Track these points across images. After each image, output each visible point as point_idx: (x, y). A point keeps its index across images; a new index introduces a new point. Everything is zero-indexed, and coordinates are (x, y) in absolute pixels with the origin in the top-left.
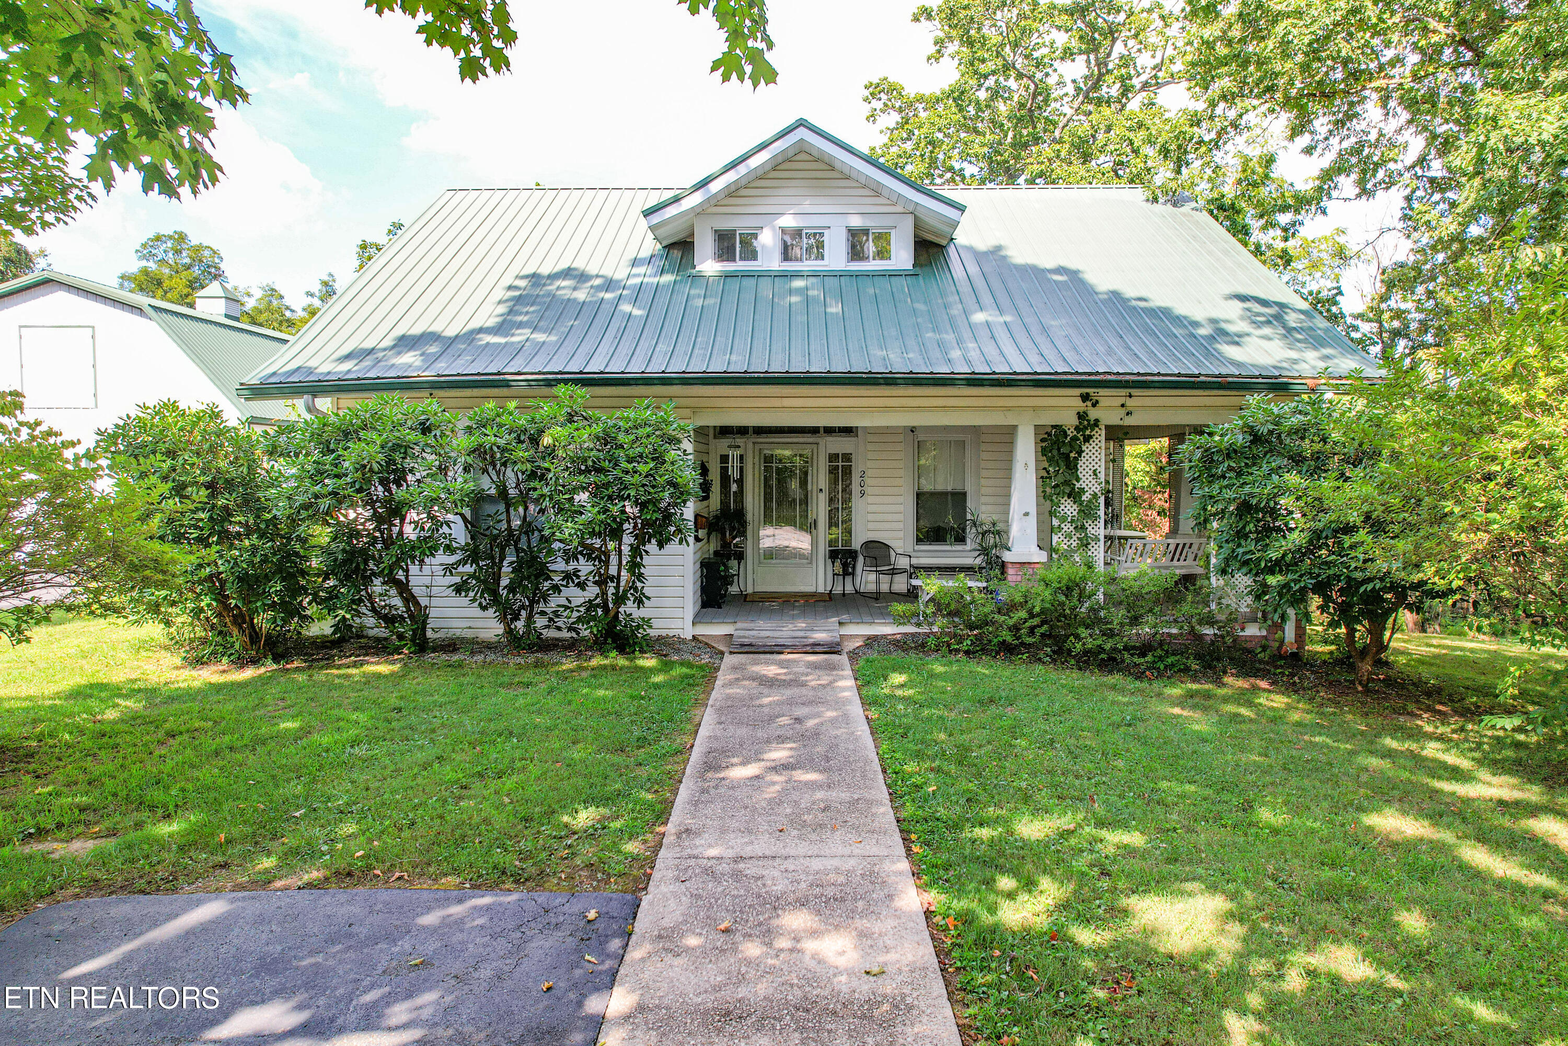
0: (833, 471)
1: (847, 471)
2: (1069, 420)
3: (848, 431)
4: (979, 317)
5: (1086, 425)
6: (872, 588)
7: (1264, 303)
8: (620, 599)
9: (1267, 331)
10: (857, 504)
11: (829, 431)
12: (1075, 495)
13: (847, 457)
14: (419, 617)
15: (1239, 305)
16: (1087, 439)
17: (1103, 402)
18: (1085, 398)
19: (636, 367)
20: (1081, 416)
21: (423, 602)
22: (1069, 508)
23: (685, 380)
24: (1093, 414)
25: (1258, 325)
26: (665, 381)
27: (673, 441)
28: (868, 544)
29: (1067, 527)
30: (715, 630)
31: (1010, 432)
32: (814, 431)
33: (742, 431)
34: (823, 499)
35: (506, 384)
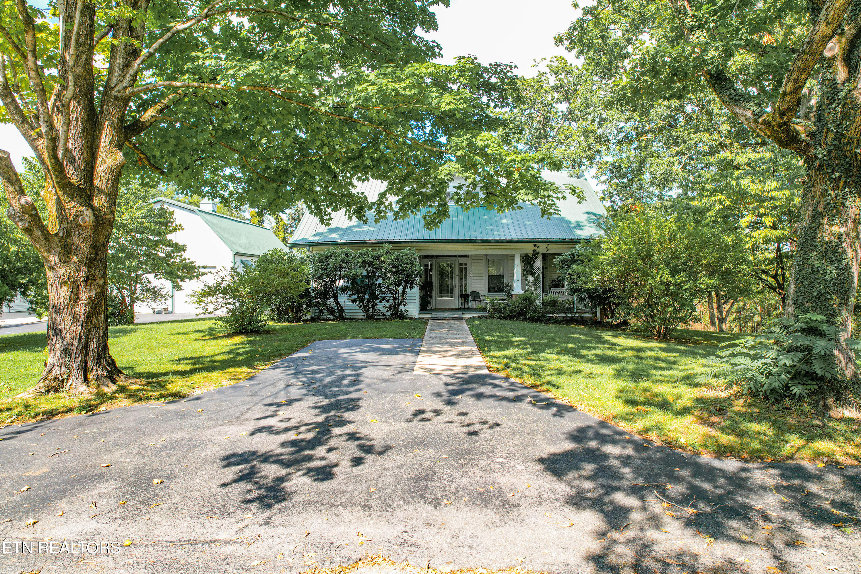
0: (461, 269)
1: (466, 269)
2: (530, 252)
3: (465, 256)
4: (504, 221)
5: (535, 253)
6: (473, 307)
7: (595, 215)
8: (400, 304)
9: (592, 225)
10: (469, 280)
11: (460, 256)
12: (533, 274)
13: (466, 264)
14: (341, 310)
15: (587, 215)
16: (536, 258)
17: (541, 247)
18: (535, 245)
19: (403, 238)
20: (534, 251)
21: (342, 305)
22: (531, 278)
23: (418, 242)
24: (538, 250)
25: (590, 222)
26: (412, 242)
27: (415, 259)
28: (473, 292)
29: (530, 284)
30: (426, 316)
31: (513, 256)
32: (455, 256)
33: (432, 256)
34: (458, 278)
35: (366, 243)
